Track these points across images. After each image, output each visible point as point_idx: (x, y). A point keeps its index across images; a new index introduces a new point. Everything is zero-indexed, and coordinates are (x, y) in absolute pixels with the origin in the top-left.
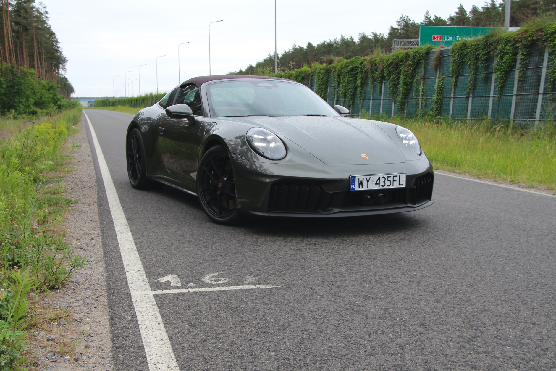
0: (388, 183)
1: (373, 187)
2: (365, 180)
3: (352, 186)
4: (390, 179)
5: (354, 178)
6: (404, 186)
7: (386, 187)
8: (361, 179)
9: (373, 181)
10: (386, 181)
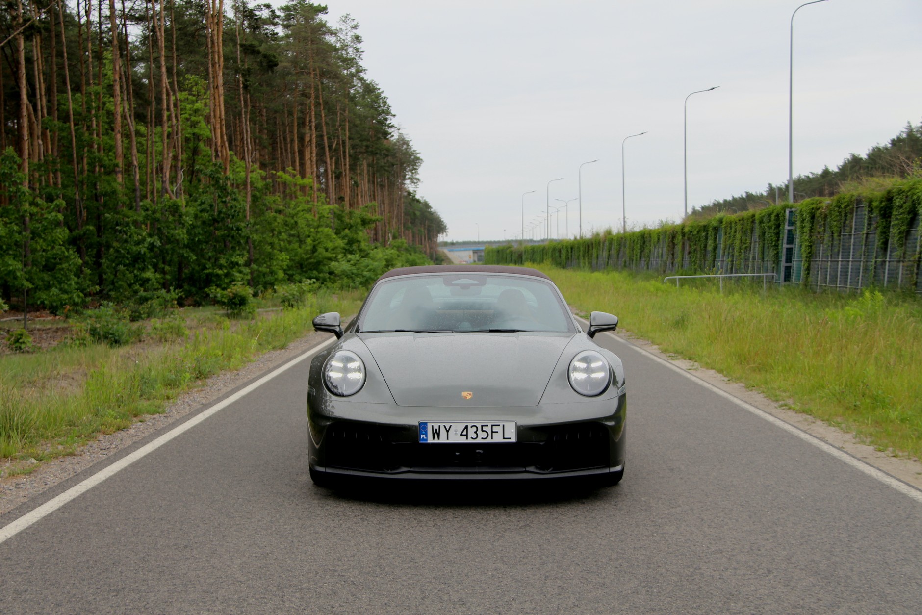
0: (482, 435)
1: (455, 438)
2: (442, 429)
3: (422, 436)
4: (488, 429)
5: (424, 425)
6: (514, 439)
7: (479, 440)
8: (436, 427)
9: (456, 431)
10: (479, 432)
